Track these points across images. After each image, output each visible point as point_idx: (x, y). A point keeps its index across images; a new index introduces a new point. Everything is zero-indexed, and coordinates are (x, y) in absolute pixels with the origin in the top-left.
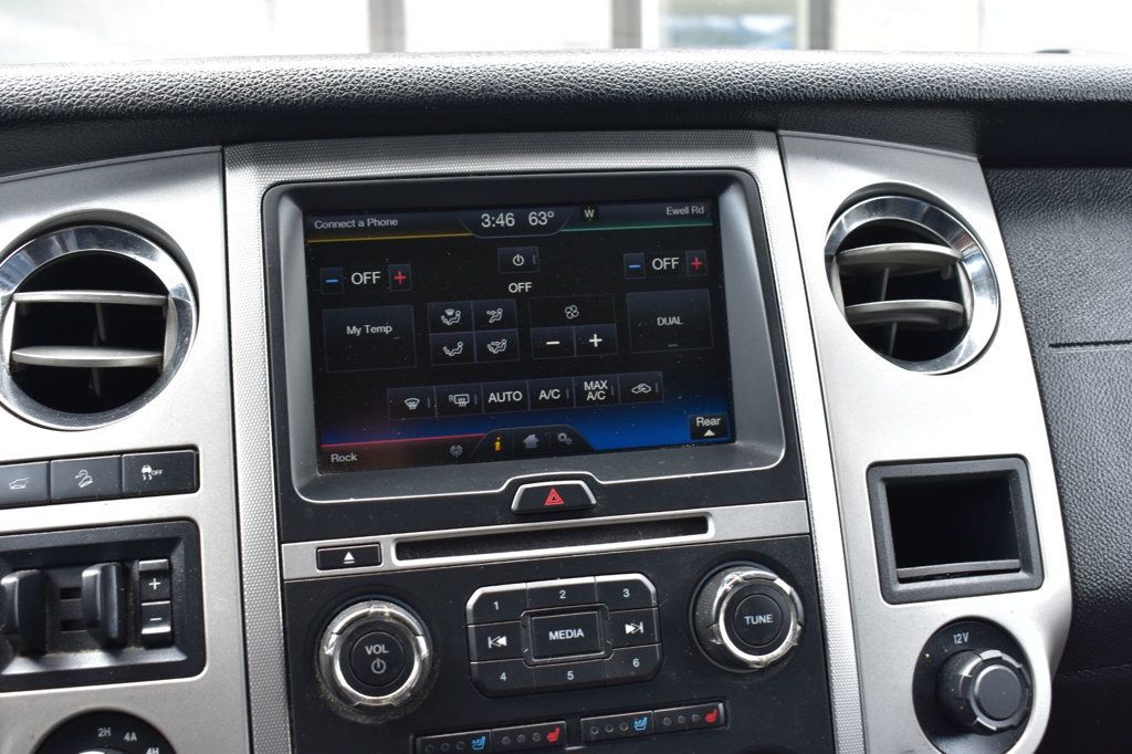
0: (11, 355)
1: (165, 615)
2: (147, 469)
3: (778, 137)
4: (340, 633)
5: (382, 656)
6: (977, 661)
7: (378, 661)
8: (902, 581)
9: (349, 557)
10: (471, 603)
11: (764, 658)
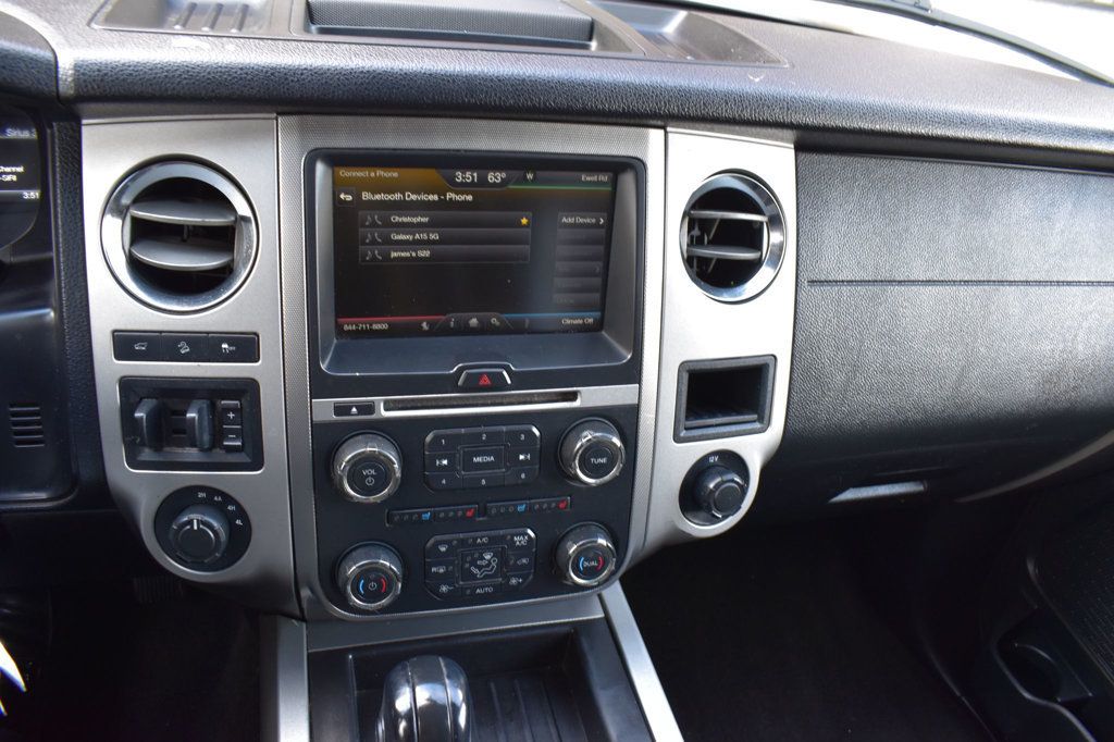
0: (130, 251)
1: (239, 434)
2: (225, 346)
3: (666, 133)
4: (348, 462)
5: (372, 476)
6: (718, 480)
7: (370, 479)
8: (686, 429)
9: (354, 410)
10: (428, 439)
11: (598, 481)
